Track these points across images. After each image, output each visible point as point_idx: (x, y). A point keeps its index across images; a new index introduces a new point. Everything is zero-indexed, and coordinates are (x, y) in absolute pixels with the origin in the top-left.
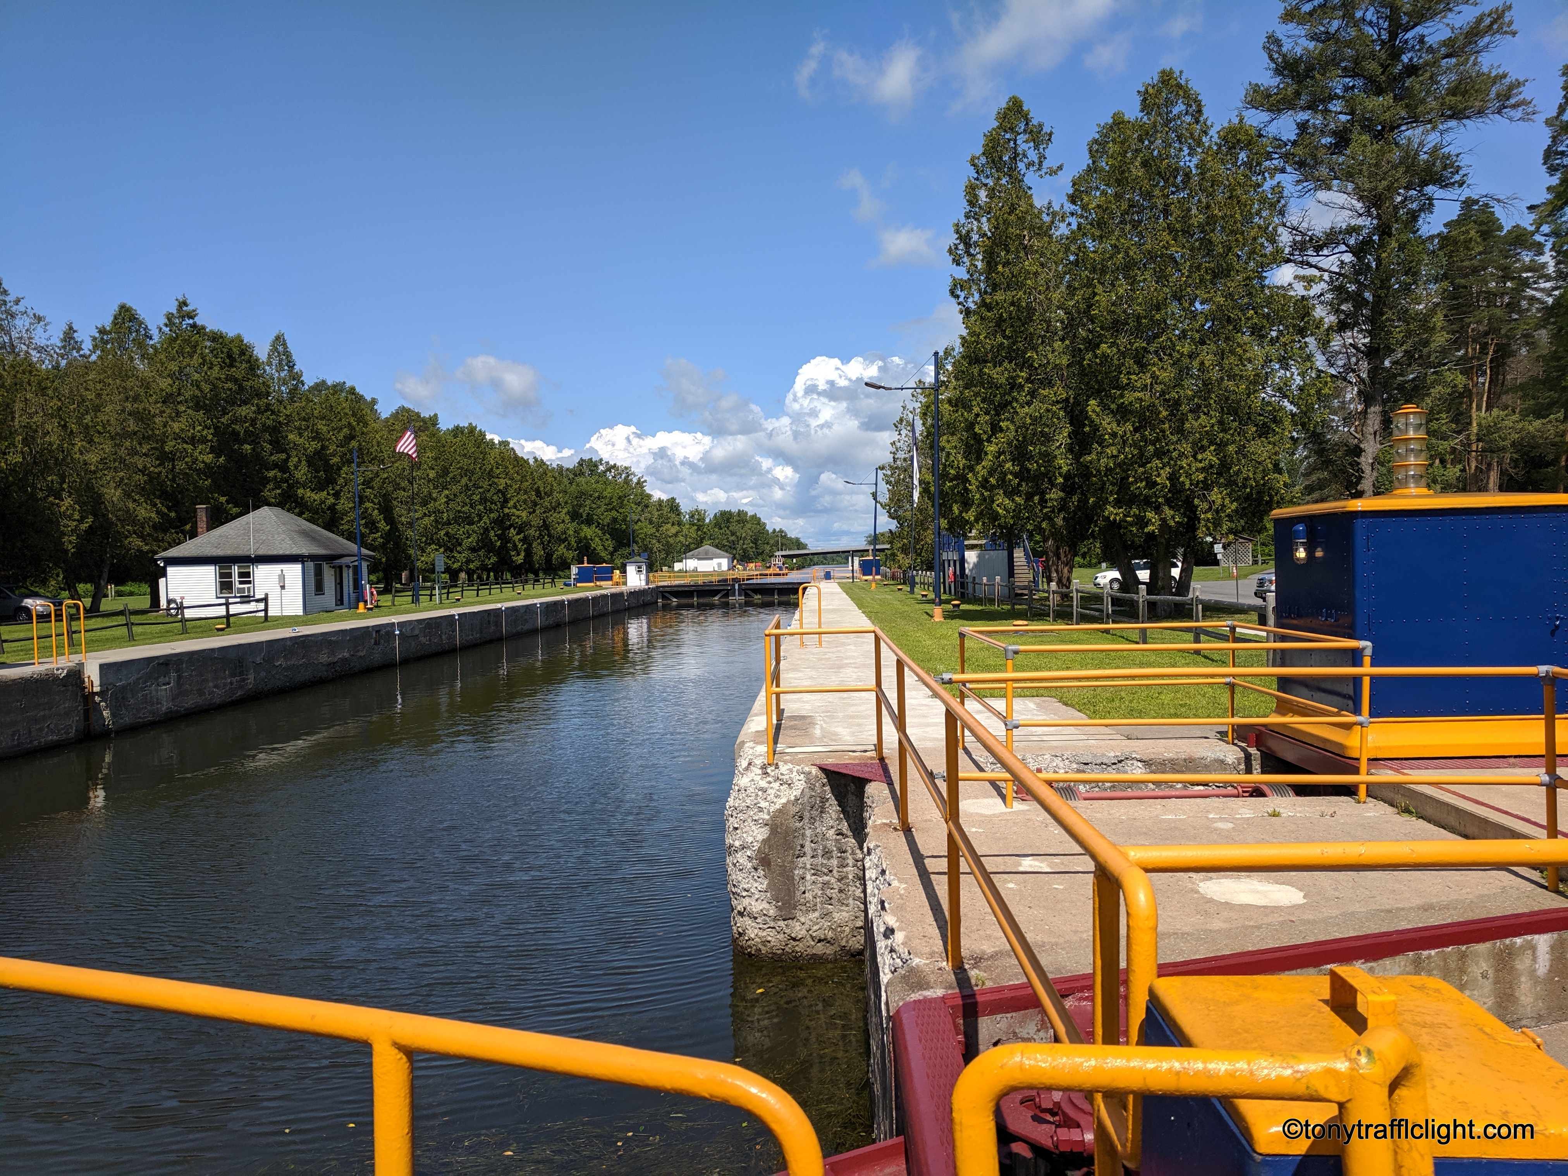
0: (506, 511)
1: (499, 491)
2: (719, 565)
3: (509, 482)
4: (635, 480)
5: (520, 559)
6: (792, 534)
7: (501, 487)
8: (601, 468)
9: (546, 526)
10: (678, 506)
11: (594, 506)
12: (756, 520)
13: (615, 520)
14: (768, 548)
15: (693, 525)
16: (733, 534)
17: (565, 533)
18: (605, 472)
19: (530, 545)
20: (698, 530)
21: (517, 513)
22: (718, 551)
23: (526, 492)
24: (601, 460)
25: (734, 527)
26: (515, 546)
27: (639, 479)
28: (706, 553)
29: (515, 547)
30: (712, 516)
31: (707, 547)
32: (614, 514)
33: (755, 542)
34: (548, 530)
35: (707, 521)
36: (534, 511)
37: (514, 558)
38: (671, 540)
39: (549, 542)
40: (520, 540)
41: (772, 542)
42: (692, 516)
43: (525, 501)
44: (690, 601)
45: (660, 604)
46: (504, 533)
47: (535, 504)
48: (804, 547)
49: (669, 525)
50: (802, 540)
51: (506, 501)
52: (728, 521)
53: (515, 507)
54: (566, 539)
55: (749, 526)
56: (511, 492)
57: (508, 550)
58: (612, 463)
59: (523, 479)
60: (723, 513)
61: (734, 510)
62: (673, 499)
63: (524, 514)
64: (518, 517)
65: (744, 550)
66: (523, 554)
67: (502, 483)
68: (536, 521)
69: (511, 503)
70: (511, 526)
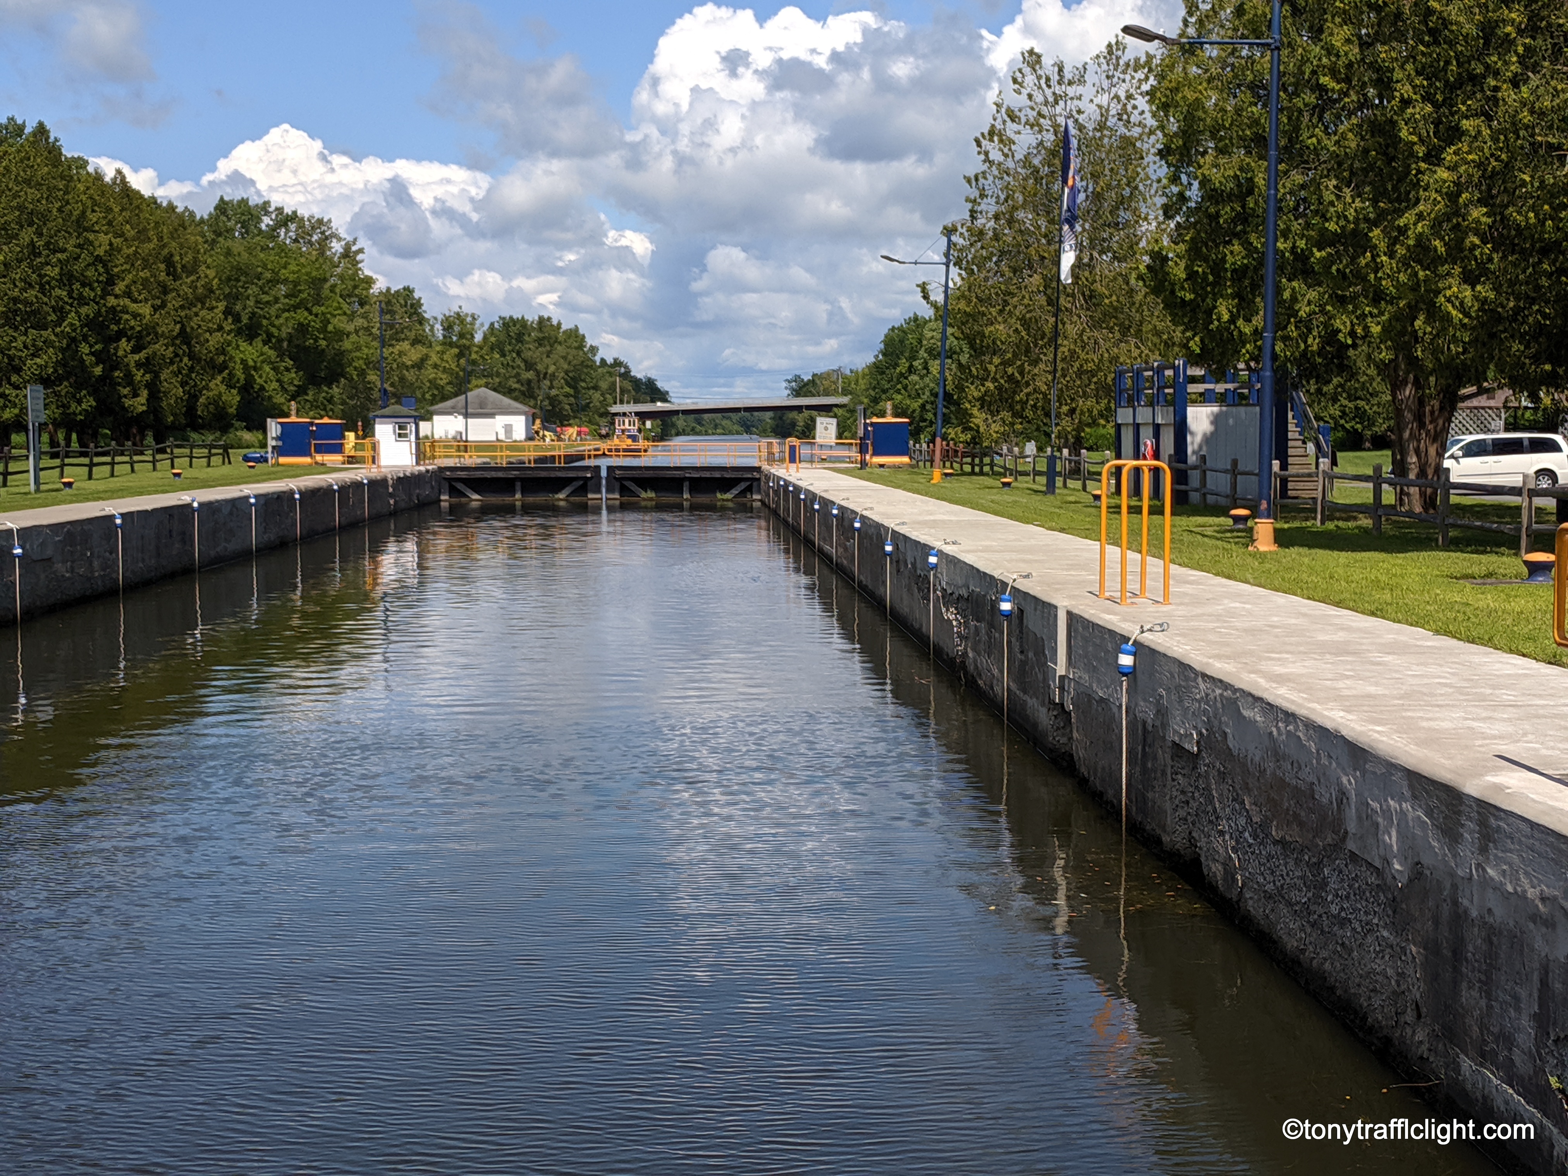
0: (112, 301)
1: (98, 259)
2: (508, 429)
3: (117, 241)
4: (337, 247)
5: (139, 404)
6: (638, 372)
7: (100, 252)
8: (266, 222)
9: (185, 336)
10: (418, 304)
11: (266, 298)
12: (575, 337)
13: (302, 329)
14: (597, 396)
15: (451, 345)
16: (530, 365)
17: (223, 352)
18: (274, 229)
19: (157, 375)
20: (460, 355)
21: (133, 307)
22: (506, 401)
23: (146, 265)
24: (267, 203)
25: (532, 352)
26: (129, 376)
27: (347, 248)
28: (482, 404)
29: (129, 378)
30: (486, 327)
31: (479, 393)
32: (302, 315)
33: (573, 382)
34: (188, 344)
35: (478, 337)
36: (163, 305)
37: (127, 402)
38: (410, 376)
39: (191, 369)
40: (139, 365)
41: (604, 385)
42: (448, 327)
43: (145, 282)
44: (508, 499)
45: (444, 505)
46: (105, 350)
47: (165, 290)
48: (663, 396)
49: (406, 345)
50: (659, 384)
51: (111, 281)
52: (520, 337)
53: (128, 294)
54: (223, 367)
55: (560, 349)
56: (119, 265)
57: (114, 384)
58: (288, 211)
59: (142, 235)
60: (509, 324)
61: (532, 317)
62: (409, 291)
63: (145, 310)
64: (135, 316)
65: (553, 400)
66: (145, 393)
67: (102, 241)
68: (168, 327)
69: (120, 287)
70: (120, 334)
